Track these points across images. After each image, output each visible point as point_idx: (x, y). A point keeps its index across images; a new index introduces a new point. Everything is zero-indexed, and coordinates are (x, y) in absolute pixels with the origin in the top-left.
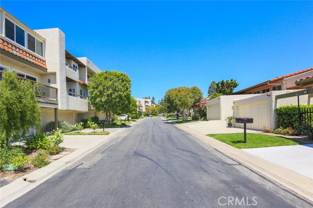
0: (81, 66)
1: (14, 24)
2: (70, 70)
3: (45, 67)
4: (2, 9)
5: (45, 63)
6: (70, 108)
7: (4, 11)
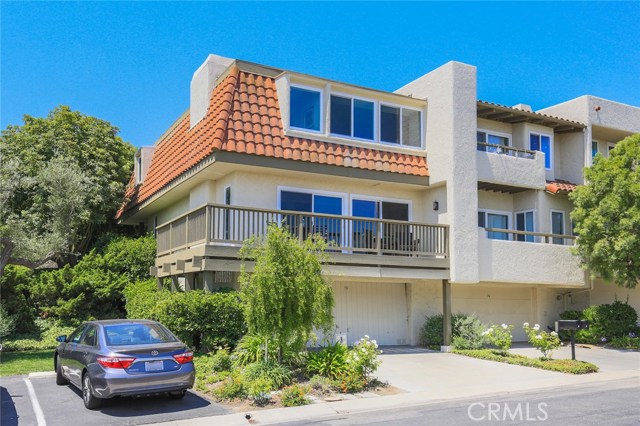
0: (566, 130)
1: (350, 100)
2: (506, 160)
3: (422, 172)
4: (325, 82)
5: (425, 162)
6: (495, 278)
7: (329, 85)
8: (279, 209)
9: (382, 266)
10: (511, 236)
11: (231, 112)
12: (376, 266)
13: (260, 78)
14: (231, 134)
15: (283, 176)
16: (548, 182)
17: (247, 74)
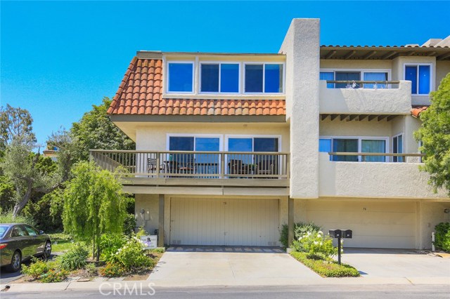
1: (218, 65)
2: (362, 92)
3: (280, 112)
4: (194, 56)
5: (284, 104)
6: (338, 194)
7: (197, 57)
8: (168, 150)
9: (225, 187)
10: (360, 157)
11: (125, 87)
12: (220, 186)
13: (152, 61)
14: (122, 103)
15: (171, 127)
16: (414, 107)
17: (143, 60)
